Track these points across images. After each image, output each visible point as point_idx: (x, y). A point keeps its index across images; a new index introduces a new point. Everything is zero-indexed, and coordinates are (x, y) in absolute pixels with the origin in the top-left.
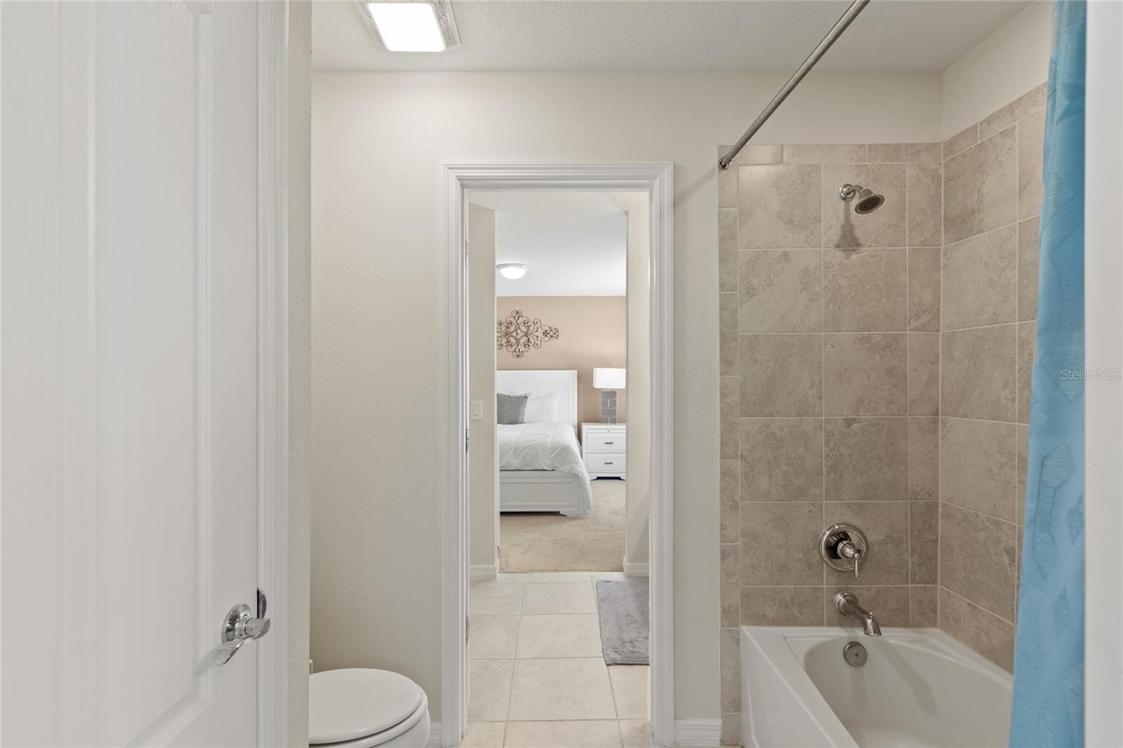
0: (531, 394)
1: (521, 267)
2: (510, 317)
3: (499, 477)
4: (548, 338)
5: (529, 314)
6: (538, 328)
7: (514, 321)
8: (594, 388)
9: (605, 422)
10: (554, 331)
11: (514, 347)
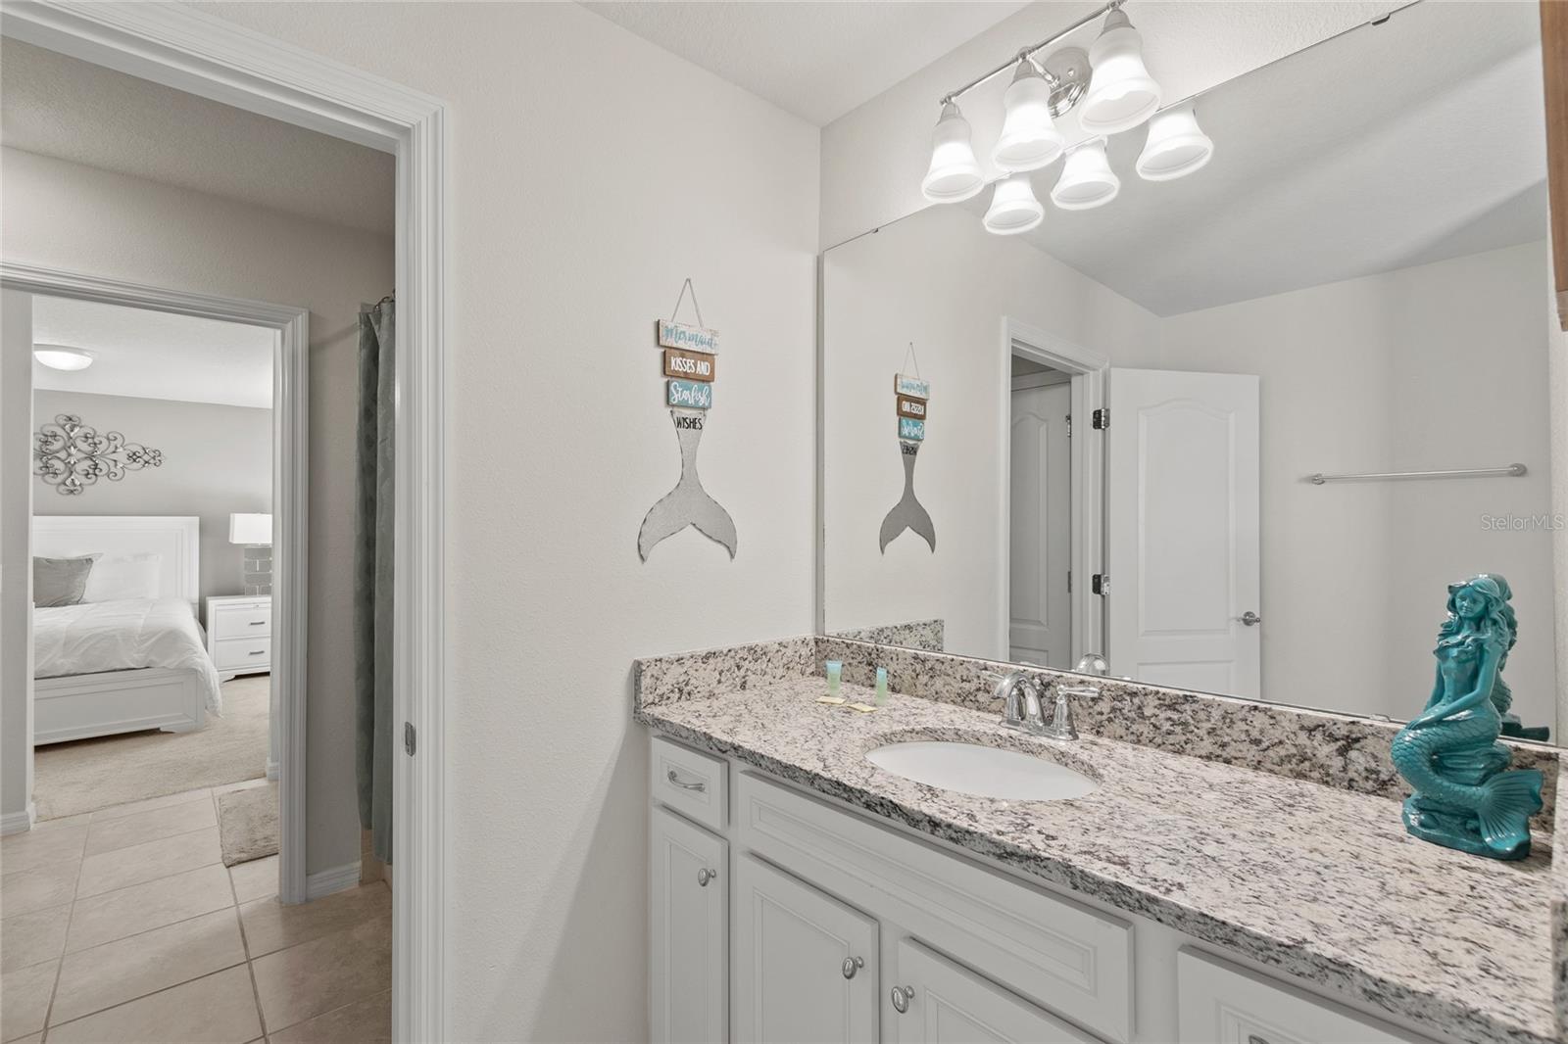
0: (101, 554)
1: (83, 354)
2: (52, 425)
3: (33, 689)
4: (139, 465)
5: (98, 423)
6: (116, 448)
7: (60, 431)
8: (231, 543)
9: (252, 593)
10: (152, 454)
11: (60, 479)
